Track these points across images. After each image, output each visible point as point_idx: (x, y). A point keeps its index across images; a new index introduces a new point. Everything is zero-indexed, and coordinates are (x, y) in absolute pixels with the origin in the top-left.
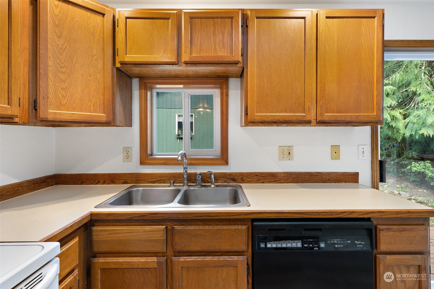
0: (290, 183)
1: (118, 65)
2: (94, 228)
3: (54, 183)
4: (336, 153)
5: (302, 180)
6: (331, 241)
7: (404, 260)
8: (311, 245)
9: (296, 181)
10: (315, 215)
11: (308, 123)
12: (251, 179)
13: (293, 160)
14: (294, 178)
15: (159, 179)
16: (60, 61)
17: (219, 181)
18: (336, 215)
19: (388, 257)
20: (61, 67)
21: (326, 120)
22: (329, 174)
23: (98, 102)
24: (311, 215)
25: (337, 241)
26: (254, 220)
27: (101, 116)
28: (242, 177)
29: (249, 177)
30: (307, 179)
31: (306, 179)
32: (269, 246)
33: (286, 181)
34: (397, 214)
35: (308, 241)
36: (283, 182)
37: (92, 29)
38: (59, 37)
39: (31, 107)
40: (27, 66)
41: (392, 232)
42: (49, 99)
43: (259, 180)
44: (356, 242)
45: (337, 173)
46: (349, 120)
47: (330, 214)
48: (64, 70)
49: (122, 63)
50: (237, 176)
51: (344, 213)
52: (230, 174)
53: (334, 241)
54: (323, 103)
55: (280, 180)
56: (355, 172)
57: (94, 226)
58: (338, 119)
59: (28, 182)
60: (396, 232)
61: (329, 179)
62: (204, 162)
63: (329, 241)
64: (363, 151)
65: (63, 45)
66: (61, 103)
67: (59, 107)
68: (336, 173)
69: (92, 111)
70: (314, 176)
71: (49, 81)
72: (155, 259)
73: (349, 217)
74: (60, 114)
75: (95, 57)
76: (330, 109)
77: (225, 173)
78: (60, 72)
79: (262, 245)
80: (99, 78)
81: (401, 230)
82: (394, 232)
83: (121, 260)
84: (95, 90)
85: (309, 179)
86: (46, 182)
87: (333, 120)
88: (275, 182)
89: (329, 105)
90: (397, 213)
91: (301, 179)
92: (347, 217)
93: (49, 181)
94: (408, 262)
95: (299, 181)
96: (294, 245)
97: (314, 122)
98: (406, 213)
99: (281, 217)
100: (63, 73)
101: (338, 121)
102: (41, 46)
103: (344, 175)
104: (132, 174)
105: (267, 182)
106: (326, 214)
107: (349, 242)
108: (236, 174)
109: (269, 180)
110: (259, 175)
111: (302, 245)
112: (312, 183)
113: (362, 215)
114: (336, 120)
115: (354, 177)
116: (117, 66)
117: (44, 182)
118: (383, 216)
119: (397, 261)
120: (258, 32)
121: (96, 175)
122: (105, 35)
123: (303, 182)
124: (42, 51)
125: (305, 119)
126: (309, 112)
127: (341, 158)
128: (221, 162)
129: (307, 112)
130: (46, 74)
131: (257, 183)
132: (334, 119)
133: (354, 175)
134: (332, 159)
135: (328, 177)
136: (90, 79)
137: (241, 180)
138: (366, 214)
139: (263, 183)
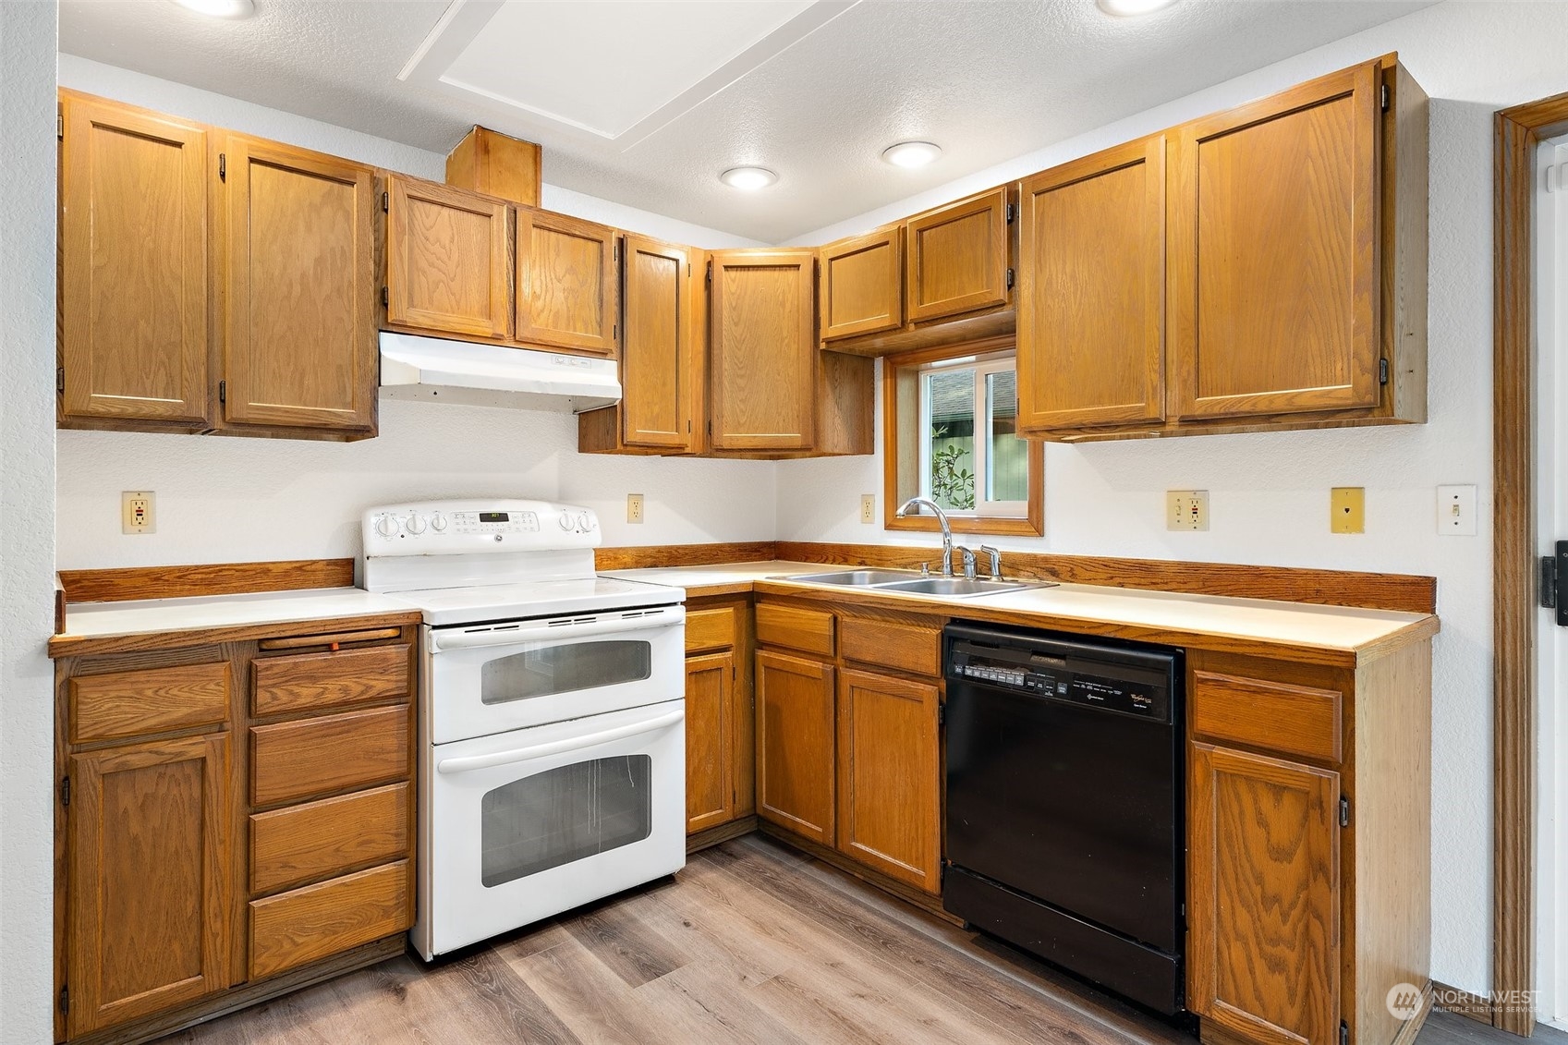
0: (1193, 592)
1: (823, 346)
2: (758, 605)
3: (773, 556)
4: (1347, 510)
5: (1230, 588)
6: (1080, 684)
7: (1259, 768)
8: (1040, 686)
9: (1212, 589)
10: (1047, 623)
11: (1156, 425)
12: (1092, 575)
13: (1206, 529)
14: (1205, 580)
15: (913, 560)
16: (738, 359)
17: (1022, 573)
18: (1090, 628)
19: (1219, 751)
20: (739, 369)
21: (1199, 416)
22: (1317, 575)
23: (790, 414)
24: (1040, 622)
25: (1094, 687)
26: (954, 621)
27: (794, 437)
28: (1072, 566)
29: (1088, 568)
30: (1245, 587)
31: (1242, 586)
32: (968, 672)
33: (1182, 586)
34: (1232, 645)
35: (1036, 676)
36: (1175, 587)
37: (781, 298)
38: (736, 324)
39: (706, 431)
40: (702, 377)
41: (1230, 691)
42: (725, 418)
43: (1112, 578)
44: (1133, 696)
45: (1349, 573)
46: (1266, 409)
47: (1077, 624)
48: (743, 372)
49: (829, 342)
50: (1061, 564)
51: (1105, 627)
52: (1046, 559)
53: (1086, 686)
54: (1189, 372)
55: (1166, 583)
56: (1420, 577)
57: (760, 602)
58: (1233, 410)
59: (731, 545)
60: (1239, 693)
61: (1318, 591)
62: (993, 528)
63: (1078, 684)
64: (1457, 506)
65: (742, 335)
66: (739, 422)
67: (737, 428)
68: (1343, 573)
69: (781, 430)
70: (1267, 577)
71: (725, 391)
72: (820, 665)
73: (1118, 637)
74: (737, 439)
75: (786, 341)
76: (1215, 384)
77: (1035, 556)
78: (738, 376)
79: (958, 670)
80: (791, 374)
81: (1252, 689)
82: (1235, 692)
83: (784, 658)
84: (785, 395)
85: (1253, 587)
86: (759, 551)
87: (1220, 414)
88: (1153, 586)
89: (1209, 375)
90: (1234, 642)
91: (1226, 583)
92: (1112, 635)
93: (765, 550)
94: (1269, 774)
95: (1219, 588)
96: (1010, 679)
97: (1174, 422)
98: (1256, 646)
99: (988, 620)
100: (742, 376)
101: (1232, 414)
102: (715, 345)
103: (1374, 583)
104: (872, 546)
105: (1132, 586)
106: (1070, 623)
107: (1119, 693)
108: (1058, 559)
109: (1137, 581)
110: (1112, 565)
111: (1025, 681)
112: (1262, 598)
113: (1147, 636)
114: (1226, 414)
115: (1413, 591)
116: (821, 348)
117: (756, 551)
118: (1196, 644)
119: (1241, 765)
120: (1041, 225)
121: (823, 546)
122: (801, 299)
123: (1232, 593)
124: (715, 352)
125: (1142, 418)
126: (1153, 399)
127: (1366, 527)
128: (1027, 530)
129: (1148, 398)
130: (721, 383)
131: (1108, 585)
132: (1222, 411)
133: (1413, 583)
134: (1334, 530)
135: (1314, 586)
136: (779, 378)
137: (1070, 574)
138: (1156, 634)
139: (1122, 586)
